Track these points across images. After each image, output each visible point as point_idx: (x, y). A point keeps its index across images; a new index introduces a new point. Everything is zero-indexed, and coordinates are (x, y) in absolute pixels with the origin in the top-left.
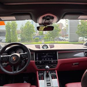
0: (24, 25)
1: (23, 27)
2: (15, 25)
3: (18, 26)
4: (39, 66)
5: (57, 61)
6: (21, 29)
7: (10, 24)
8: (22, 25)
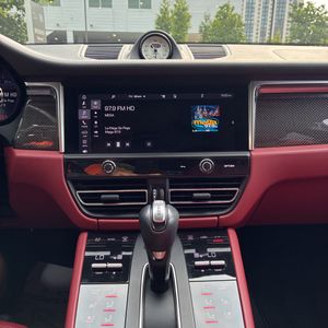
0: (213, 18)
1: (207, 24)
2: (184, 17)
3: (191, 20)
4: (96, 198)
5: (245, 163)
6: (201, 31)
7: (170, 15)
8: (207, 18)
